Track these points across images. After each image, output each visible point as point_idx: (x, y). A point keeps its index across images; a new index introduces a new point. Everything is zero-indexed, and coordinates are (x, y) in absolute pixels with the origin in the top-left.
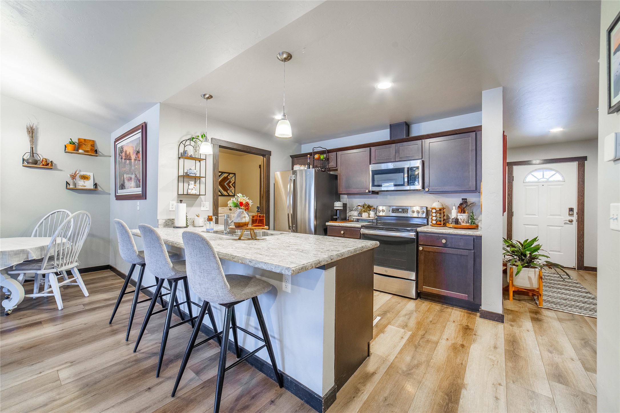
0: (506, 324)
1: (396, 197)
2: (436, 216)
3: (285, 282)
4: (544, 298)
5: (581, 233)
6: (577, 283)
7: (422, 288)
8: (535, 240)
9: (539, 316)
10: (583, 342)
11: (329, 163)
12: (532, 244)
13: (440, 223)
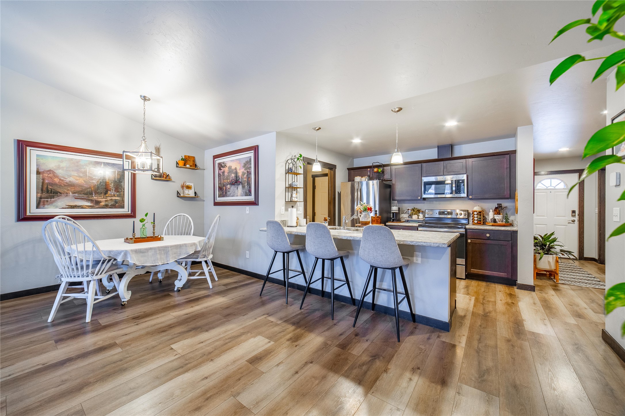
0: (537, 292)
1: (441, 202)
2: (477, 217)
3: (416, 257)
4: (560, 278)
5: (582, 230)
6: (581, 269)
7: (471, 270)
8: (552, 234)
9: (557, 288)
10: (591, 300)
11: (384, 175)
12: (550, 238)
13: (480, 222)
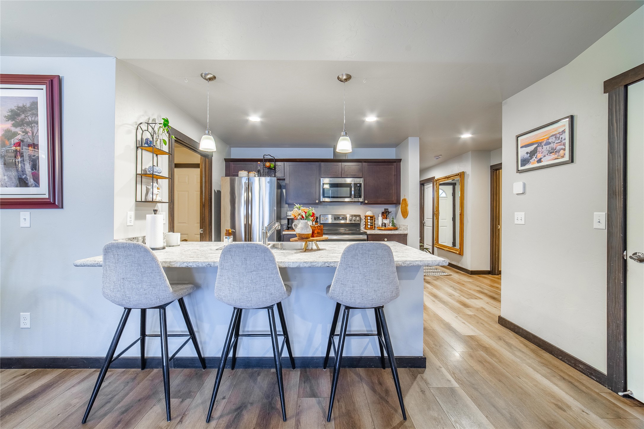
1: (334, 207)
11: (276, 172)
13: (372, 227)
